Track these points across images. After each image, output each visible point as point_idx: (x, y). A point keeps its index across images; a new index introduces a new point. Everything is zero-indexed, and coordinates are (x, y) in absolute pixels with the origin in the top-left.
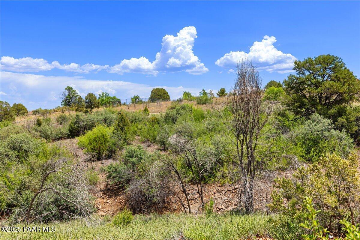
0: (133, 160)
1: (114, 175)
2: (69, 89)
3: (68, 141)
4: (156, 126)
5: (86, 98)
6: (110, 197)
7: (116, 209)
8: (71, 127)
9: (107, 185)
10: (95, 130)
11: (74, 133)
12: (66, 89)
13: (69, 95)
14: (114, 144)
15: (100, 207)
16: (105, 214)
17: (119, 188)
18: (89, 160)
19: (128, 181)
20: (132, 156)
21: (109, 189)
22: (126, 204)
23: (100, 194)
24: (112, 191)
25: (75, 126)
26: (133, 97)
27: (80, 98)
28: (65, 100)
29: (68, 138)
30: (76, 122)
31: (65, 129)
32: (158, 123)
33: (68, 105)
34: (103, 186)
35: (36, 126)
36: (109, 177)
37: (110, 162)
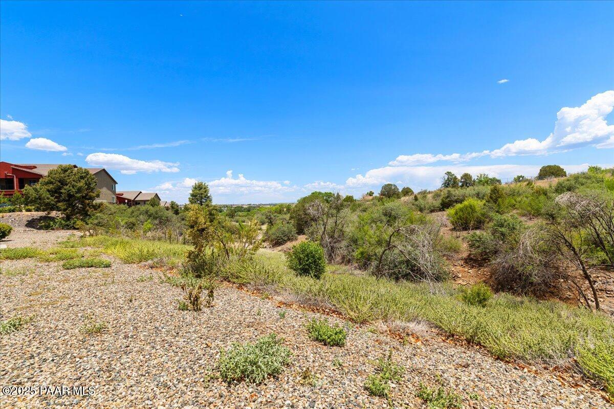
0: (503, 229)
1: (477, 244)
2: (449, 173)
3: (440, 213)
4: (542, 198)
5: (462, 178)
6: (472, 267)
7: (479, 281)
8: (443, 201)
9: (470, 254)
10: (466, 203)
11: (445, 206)
12: (446, 174)
13: (448, 178)
14: (483, 215)
15: (460, 276)
16: (465, 283)
17: (484, 259)
18: (454, 229)
19: (496, 252)
20: (502, 226)
21: (472, 259)
22: (491, 277)
23: (462, 262)
24: (476, 261)
25: (447, 200)
26: (516, 177)
27: (455, 178)
28: (445, 183)
29: (440, 210)
30: (448, 197)
31: (437, 203)
32: (546, 194)
33: (447, 187)
34: (465, 255)
35: (414, 201)
36: (471, 246)
37: (478, 232)
